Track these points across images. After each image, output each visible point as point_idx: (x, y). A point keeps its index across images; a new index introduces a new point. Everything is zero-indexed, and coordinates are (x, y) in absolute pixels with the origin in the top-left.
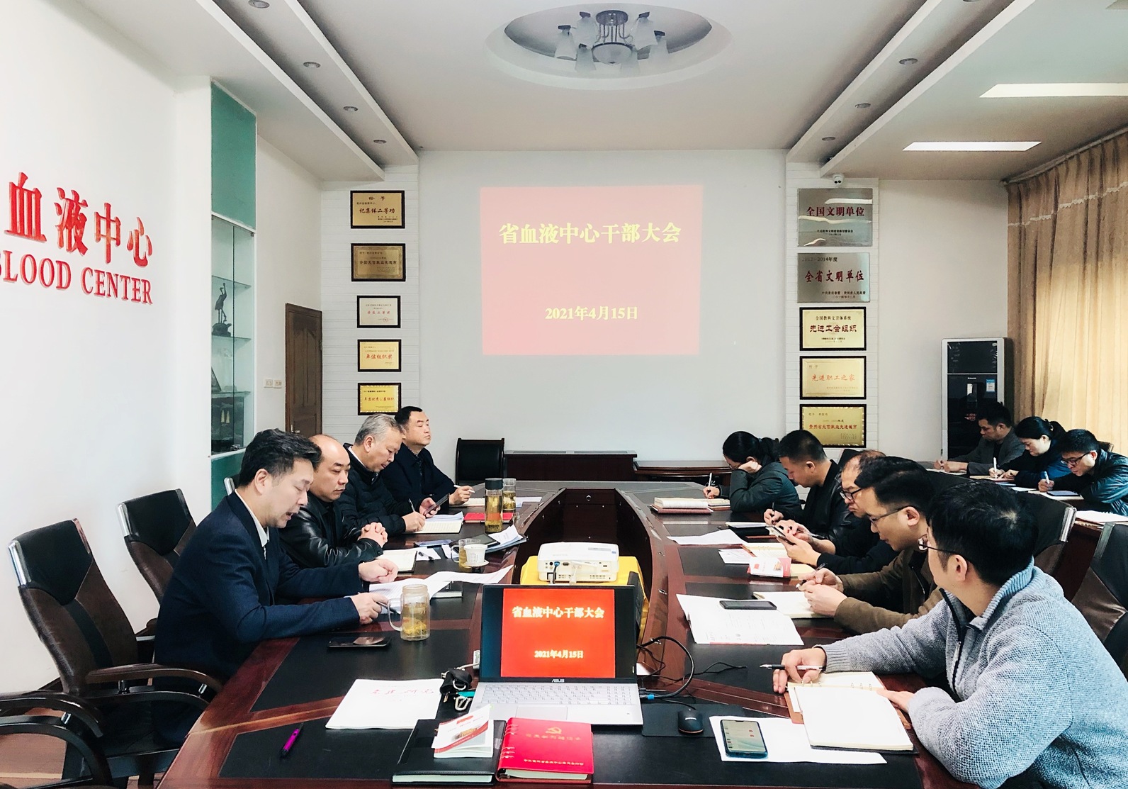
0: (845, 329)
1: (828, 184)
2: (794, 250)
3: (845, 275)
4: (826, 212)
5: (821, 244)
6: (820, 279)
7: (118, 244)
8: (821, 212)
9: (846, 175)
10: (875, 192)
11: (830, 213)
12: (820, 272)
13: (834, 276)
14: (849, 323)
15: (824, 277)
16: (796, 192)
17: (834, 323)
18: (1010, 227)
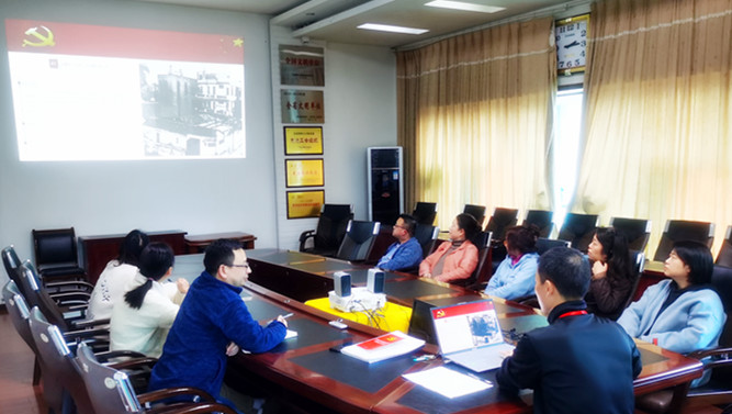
0: (311, 141)
1: (297, 43)
2: (278, 87)
3: (310, 106)
4: (297, 62)
8: (294, 61)
10: (325, 50)
11: (300, 63)
13: (303, 105)
14: (313, 137)
15: (298, 106)
16: (277, 46)
17: (304, 137)
18: (398, 79)
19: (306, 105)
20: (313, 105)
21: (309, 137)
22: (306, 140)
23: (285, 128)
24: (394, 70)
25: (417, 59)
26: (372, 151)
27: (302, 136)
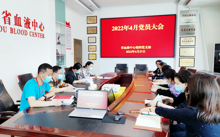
0: (190, 41)
1: (188, 9)
2: (179, 24)
3: (191, 29)
4: (187, 16)
7: (37, 27)
9: (192, 7)
13: (188, 30)
15: (186, 30)
16: (179, 12)
17: (188, 40)
19: (189, 30)
20: (192, 29)
21: (189, 40)
22: (188, 41)
23: (180, 37)
26: (215, 44)
27: (186, 40)
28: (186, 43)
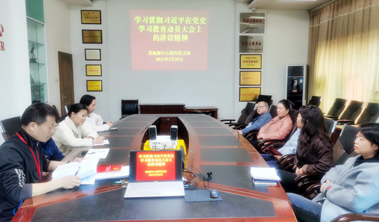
0: (255, 62)
1: (250, 11)
2: (238, 34)
3: (255, 43)
4: (249, 21)
5: (247, 32)
6: (247, 44)
8: (247, 21)
9: (257, 8)
10: (266, 15)
11: (251, 22)
12: (247, 42)
13: (251, 44)
14: (256, 60)
15: (248, 44)
16: (239, 14)
17: (251, 60)
18: (310, 27)
19: (253, 43)
20: (257, 43)
21: (254, 60)
22: (252, 62)
23: (240, 55)
24: (308, 22)
25: (319, 15)
26: (289, 67)
27: (248, 60)
28: (248, 64)
